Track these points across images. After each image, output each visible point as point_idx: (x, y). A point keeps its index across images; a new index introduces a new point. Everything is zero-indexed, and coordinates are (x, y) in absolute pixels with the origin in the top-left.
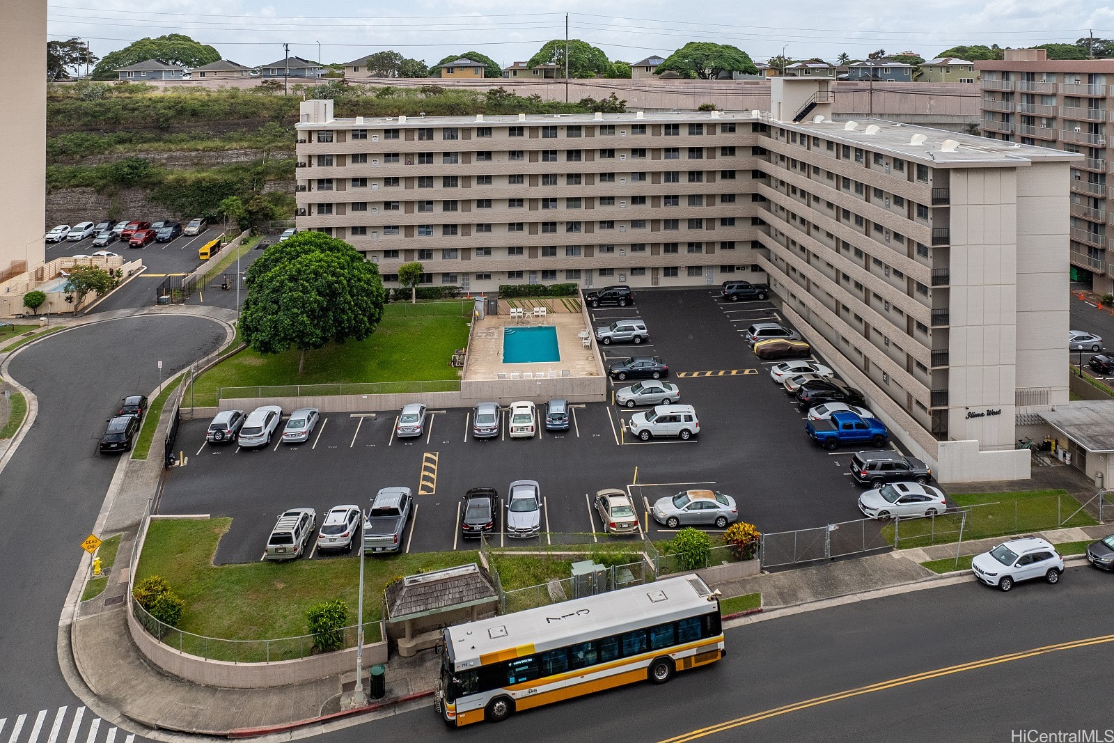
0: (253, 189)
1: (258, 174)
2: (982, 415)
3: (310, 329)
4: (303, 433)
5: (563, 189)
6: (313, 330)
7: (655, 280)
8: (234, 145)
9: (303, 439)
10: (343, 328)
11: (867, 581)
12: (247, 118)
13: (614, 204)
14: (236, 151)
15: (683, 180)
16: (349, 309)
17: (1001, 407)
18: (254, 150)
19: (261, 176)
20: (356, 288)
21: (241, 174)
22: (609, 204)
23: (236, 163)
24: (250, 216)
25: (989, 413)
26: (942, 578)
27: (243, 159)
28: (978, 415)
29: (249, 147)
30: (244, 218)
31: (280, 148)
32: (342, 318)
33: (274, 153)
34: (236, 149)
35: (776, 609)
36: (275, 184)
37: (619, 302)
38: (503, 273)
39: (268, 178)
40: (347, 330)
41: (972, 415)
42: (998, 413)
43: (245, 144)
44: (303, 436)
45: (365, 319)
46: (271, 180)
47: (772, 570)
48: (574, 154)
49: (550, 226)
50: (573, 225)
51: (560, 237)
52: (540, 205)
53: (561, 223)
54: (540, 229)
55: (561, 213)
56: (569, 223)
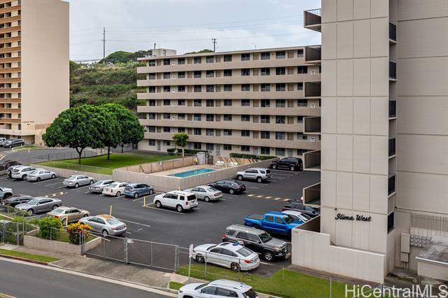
2: (352, 219)
5: (273, 94)
17: (372, 215)
25: (359, 218)
28: (347, 218)
37: (290, 167)
38: (238, 146)
41: (340, 217)
42: (368, 219)
47: (89, 256)
48: (280, 70)
49: (266, 118)
50: (280, 119)
51: (273, 126)
52: (260, 104)
53: (273, 116)
54: (260, 120)
55: (272, 110)
56: (277, 117)
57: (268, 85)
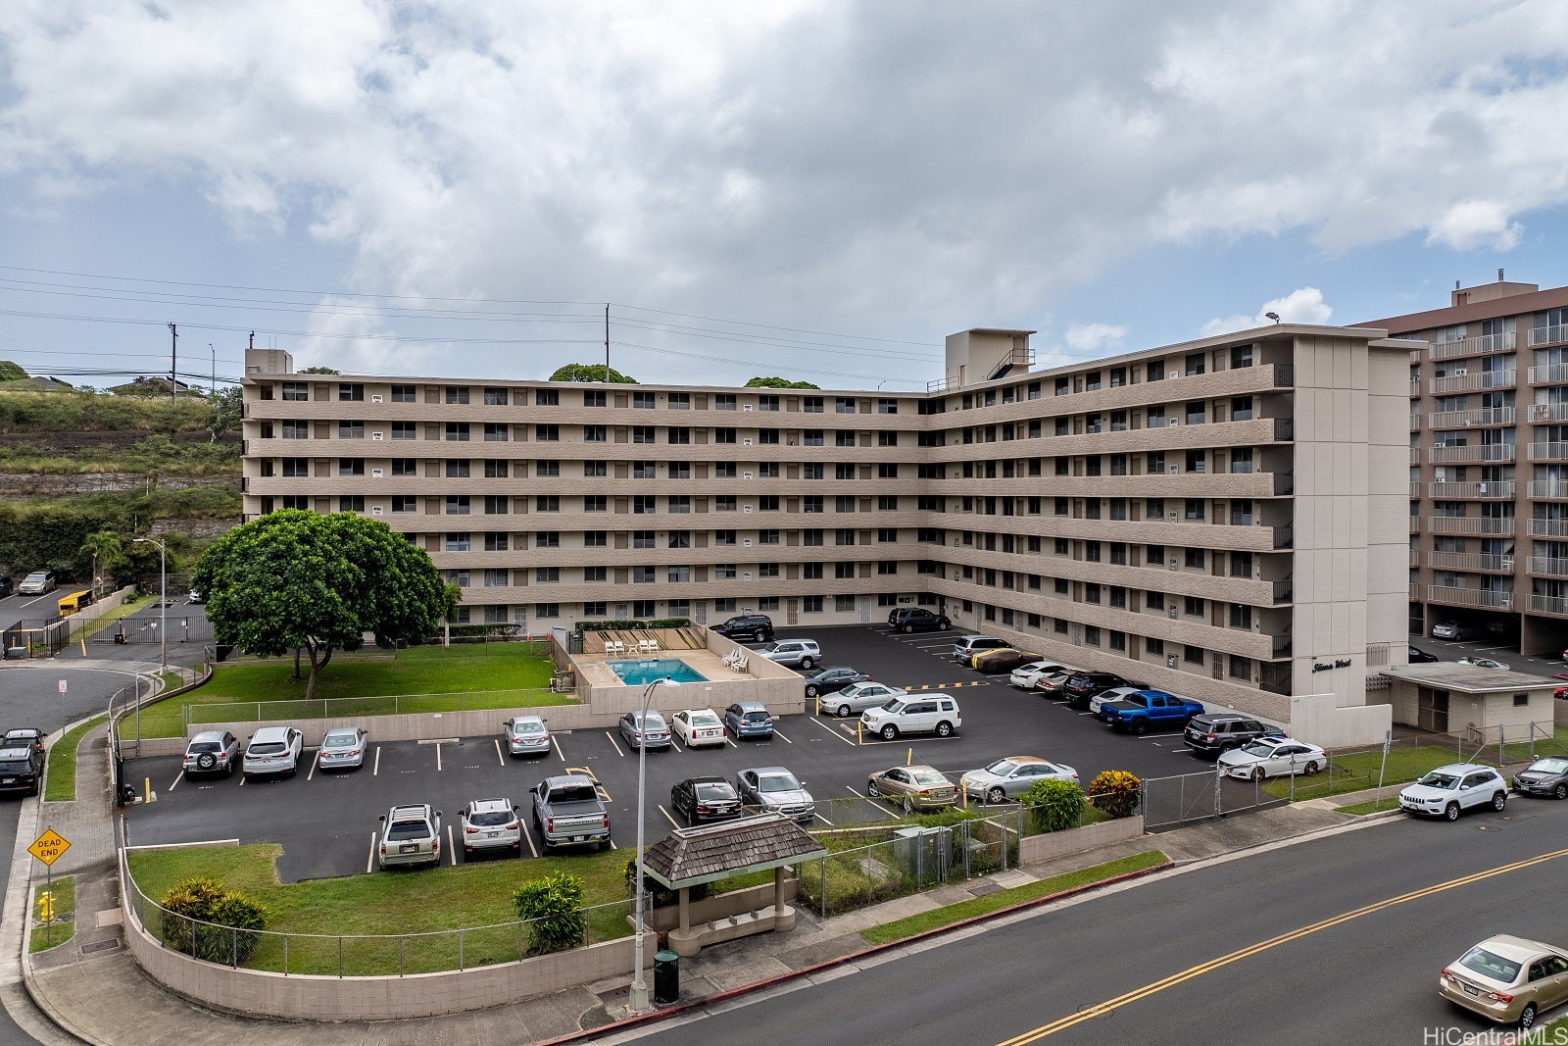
0: (133, 531)
1: (143, 507)
2: (1331, 667)
3: (342, 611)
4: (356, 753)
5: (662, 483)
6: (346, 613)
7: (792, 616)
8: (96, 466)
9: (356, 762)
10: (392, 618)
11: (1280, 829)
12: (115, 429)
13: (735, 509)
14: (99, 476)
15: (829, 475)
16: (400, 589)
17: (1351, 657)
18: (129, 476)
19: (146, 513)
20: (407, 562)
21: (113, 508)
22: (728, 509)
23: (101, 493)
24: (135, 564)
25: (1339, 664)
26: (1367, 820)
27: (112, 487)
28: (1326, 668)
29: (120, 471)
30: (125, 567)
31: (175, 473)
32: (390, 602)
33: (165, 481)
34: (99, 472)
35: (1191, 863)
36: (170, 524)
37: (755, 636)
38: (576, 605)
39: (157, 515)
40: (396, 622)
41: (1319, 668)
42: (1348, 664)
43: (116, 466)
44: (357, 757)
45: (424, 607)
46: (162, 518)
47: (1157, 830)
48: (678, 434)
49: (645, 537)
50: (679, 538)
51: (662, 553)
52: (631, 507)
53: (662, 533)
54: (631, 541)
55: (663, 518)
56: (672, 533)
57: (652, 464)
